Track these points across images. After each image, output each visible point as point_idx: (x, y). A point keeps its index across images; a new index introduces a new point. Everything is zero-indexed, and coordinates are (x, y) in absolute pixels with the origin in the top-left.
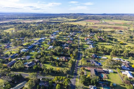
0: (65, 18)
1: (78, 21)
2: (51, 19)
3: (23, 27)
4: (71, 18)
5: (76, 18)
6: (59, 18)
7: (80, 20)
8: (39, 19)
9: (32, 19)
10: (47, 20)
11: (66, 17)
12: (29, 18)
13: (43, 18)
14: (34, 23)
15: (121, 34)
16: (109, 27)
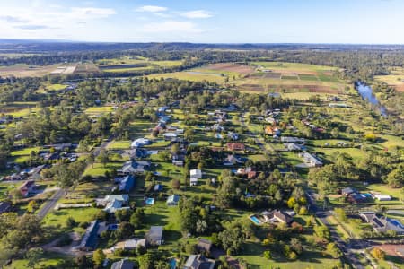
0: (146, 60)
1: (190, 68)
2: (101, 61)
3: (25, 96)
4: (164, 60)
5: (178, 59)
6: (128, 60)
7: (193, 63)
8: (59, 61)
9: (34, 63)
10: (90, 66)
11: (145, 55)
12: (23, 60)
13: (70, 59)
14: (56, 80)
15: (342, 107)
16: (294, 87)
